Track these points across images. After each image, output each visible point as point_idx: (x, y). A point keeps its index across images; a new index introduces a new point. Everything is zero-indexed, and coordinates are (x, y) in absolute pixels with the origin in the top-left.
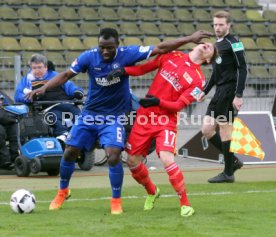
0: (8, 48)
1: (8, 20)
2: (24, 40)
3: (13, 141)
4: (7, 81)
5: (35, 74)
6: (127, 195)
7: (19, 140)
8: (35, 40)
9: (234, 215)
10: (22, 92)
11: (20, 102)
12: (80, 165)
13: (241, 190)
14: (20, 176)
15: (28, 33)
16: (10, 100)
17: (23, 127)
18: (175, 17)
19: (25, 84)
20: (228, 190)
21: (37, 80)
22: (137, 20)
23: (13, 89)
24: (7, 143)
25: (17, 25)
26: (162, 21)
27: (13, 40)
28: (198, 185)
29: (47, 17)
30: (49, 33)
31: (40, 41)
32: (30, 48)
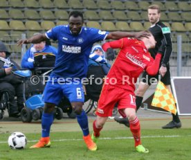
0: (17, 28)
1: (17, 8)
2: (28, 23)
3: (20, 97)
4: (15, 53)
5: (36, 48)
6: (102, 137)
7: (24, 95)
8: (36, 22)
9: (181, 152)
10: (27, 61)
11: (25, 68)
12: (68, 115)
13: (186, 134)
14: (24, 122)
15: (31, 17)
16: (18, 66)
17: (27, 86)
18: (139, 7)
19: (29, 55)
20: (177, 134)
21: (38, 52)
22: (111, 9)
23: (20, 58)
24: (16, 98)
25: (23, 12)
26: (129, 10)
27: (21, 22)
28: (155, 130)
29: (45, 6)
30: (46, 17)
31: (40, 23)
32: (33, 29)
